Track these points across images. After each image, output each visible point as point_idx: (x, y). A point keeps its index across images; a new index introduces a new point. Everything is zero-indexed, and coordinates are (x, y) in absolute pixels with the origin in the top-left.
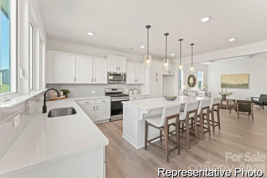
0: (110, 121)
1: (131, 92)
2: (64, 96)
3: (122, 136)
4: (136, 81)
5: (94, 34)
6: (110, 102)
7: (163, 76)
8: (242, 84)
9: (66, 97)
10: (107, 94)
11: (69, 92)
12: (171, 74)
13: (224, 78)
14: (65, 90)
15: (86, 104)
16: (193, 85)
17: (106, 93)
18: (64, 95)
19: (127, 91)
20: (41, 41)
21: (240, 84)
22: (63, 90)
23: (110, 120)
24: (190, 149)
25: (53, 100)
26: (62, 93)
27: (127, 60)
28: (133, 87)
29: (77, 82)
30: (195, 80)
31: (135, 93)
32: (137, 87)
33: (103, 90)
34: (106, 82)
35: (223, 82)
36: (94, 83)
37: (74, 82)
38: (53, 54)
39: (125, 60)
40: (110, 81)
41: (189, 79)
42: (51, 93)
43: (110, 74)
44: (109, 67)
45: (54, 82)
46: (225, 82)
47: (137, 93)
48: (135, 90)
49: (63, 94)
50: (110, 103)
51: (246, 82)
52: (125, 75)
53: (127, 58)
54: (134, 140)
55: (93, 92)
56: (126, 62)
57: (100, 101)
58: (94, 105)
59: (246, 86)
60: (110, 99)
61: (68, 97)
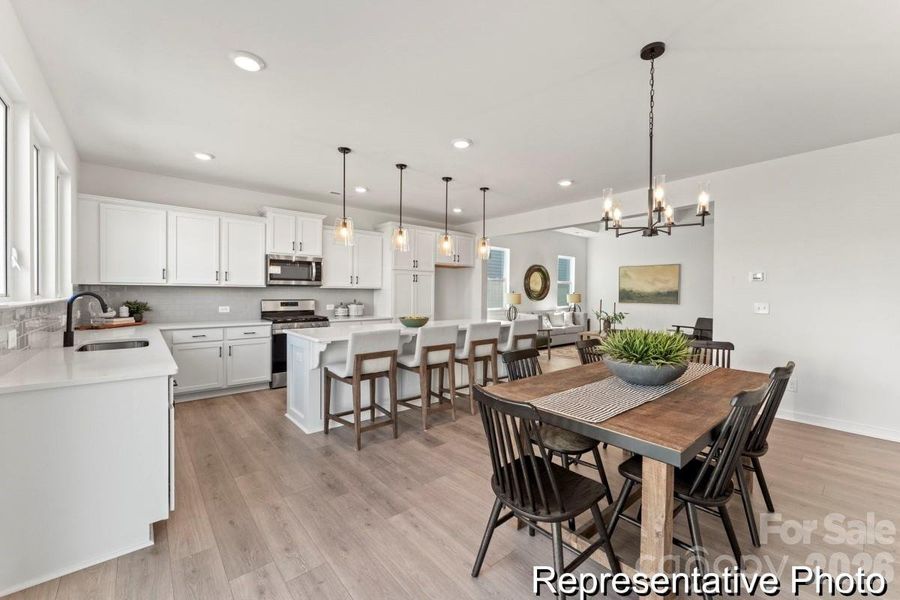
0: (272, 388)
1: (341, 311)
2: (132, 320)
3: (286, 415)
4: (355, 281)
5: (213, 157)
6: (269, 334)
7: (437, 266)
8: (666, 291)
9: (140, 321)
10: (265, 315)
11: (148, 309)
12: (462, 263)
13: (626, 275)
14: (135, 303)
15: (195, 340)
16: (542, 294)
17: (263, 313)
18: (130, 316)
19: (330, 307)
20: (60, 175)
21: (661, 291)
22: (127, 304)
23: (271, 383)
24: (427, 429)
25: (97, 328)
26: (125, 311)
27: (324, 223)
28: (345, 298)
29: (172, 282)
30: (546, 278)
31: (352, 313)
32: (361, 298)
33: (254, 305)
34: (260, 282)
35: (623, 287)
36: (223, 284)
37: (163, 283)
38: (99, 206)
39: (320, 222)
40: (271, 279)
41: (528, 276)
42: (90, 309)
43: (274, 262)
44: (269, 242)
45: (99, 279)
46: (628, 286)
47: (360, 313)
48: (353, 308)
49: (127, 314)
50: (271, 338)
51: (671, 286)
52: (318, 264)
53: (324, 217)
54: (302, 416)
55: (224, 309)
56: (324, 229)
57: (238, 333)
58: (220, 344)
59: (672, 297)
60: (269, 329)
61: (145, 323)
